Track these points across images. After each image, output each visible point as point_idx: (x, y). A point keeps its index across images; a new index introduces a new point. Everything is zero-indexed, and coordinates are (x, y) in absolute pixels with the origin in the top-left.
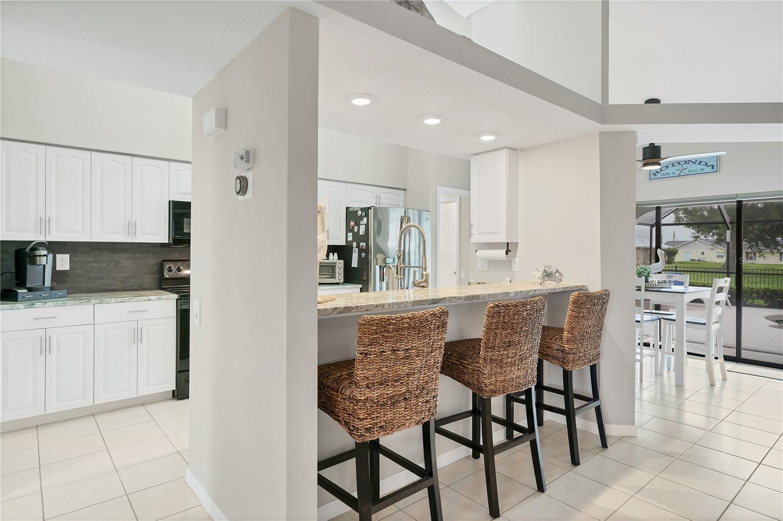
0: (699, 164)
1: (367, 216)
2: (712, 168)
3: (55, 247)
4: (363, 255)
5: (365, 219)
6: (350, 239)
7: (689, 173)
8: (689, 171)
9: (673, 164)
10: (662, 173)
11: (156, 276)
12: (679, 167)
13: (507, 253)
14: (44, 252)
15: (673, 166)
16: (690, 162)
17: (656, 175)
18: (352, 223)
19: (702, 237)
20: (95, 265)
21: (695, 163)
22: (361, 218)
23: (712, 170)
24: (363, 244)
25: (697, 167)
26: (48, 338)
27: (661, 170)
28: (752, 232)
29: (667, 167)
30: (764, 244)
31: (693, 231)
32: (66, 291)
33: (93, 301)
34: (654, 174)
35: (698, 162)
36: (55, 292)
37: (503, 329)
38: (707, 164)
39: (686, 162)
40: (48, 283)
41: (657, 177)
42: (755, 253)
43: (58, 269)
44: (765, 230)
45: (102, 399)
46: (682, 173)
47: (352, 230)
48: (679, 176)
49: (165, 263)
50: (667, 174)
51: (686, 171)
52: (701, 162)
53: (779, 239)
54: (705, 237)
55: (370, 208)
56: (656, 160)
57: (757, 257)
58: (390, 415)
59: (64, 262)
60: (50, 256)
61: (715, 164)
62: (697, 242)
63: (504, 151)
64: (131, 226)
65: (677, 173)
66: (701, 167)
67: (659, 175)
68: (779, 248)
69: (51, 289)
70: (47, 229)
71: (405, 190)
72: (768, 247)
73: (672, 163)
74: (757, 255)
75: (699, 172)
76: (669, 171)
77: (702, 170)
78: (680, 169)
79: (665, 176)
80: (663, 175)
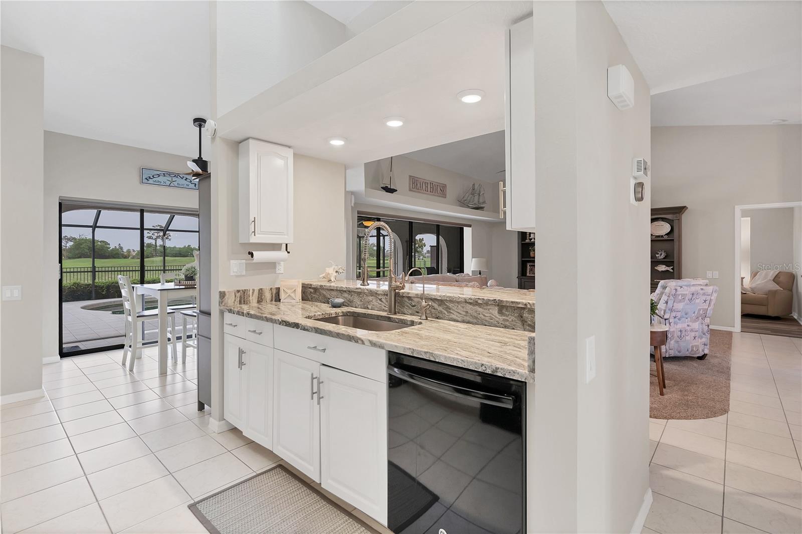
0: (186, 180)
2: (195, 186)
7: (178, 186)
8: (177, 184)
10: (154, 179)
12: (169, 178)
15: (165, 175)
16: (178, 176)
17: (148, 180)
21: (182, 179)
23: (194, 188)
25: (184, 182)
27: (153, 177)
29: (159, 175)
34: (146, 179)
35: (184, 178)
38: (191, 181)
39: (175, 175)
41: (149, 182)
46: (172, 185)
48: (169, 186)
50: (158, 182)
51: (175, 183)
52: (187, 178)
61: (197, 183)
65: (168, 183)
66: (187, 183)
67: (151, 181)
73: (164, 172)
75: (185, 186)
76: (161, 179)
77: (188, 185)
78: (171, 180)
79: (157, 183)
80: (154, 181)
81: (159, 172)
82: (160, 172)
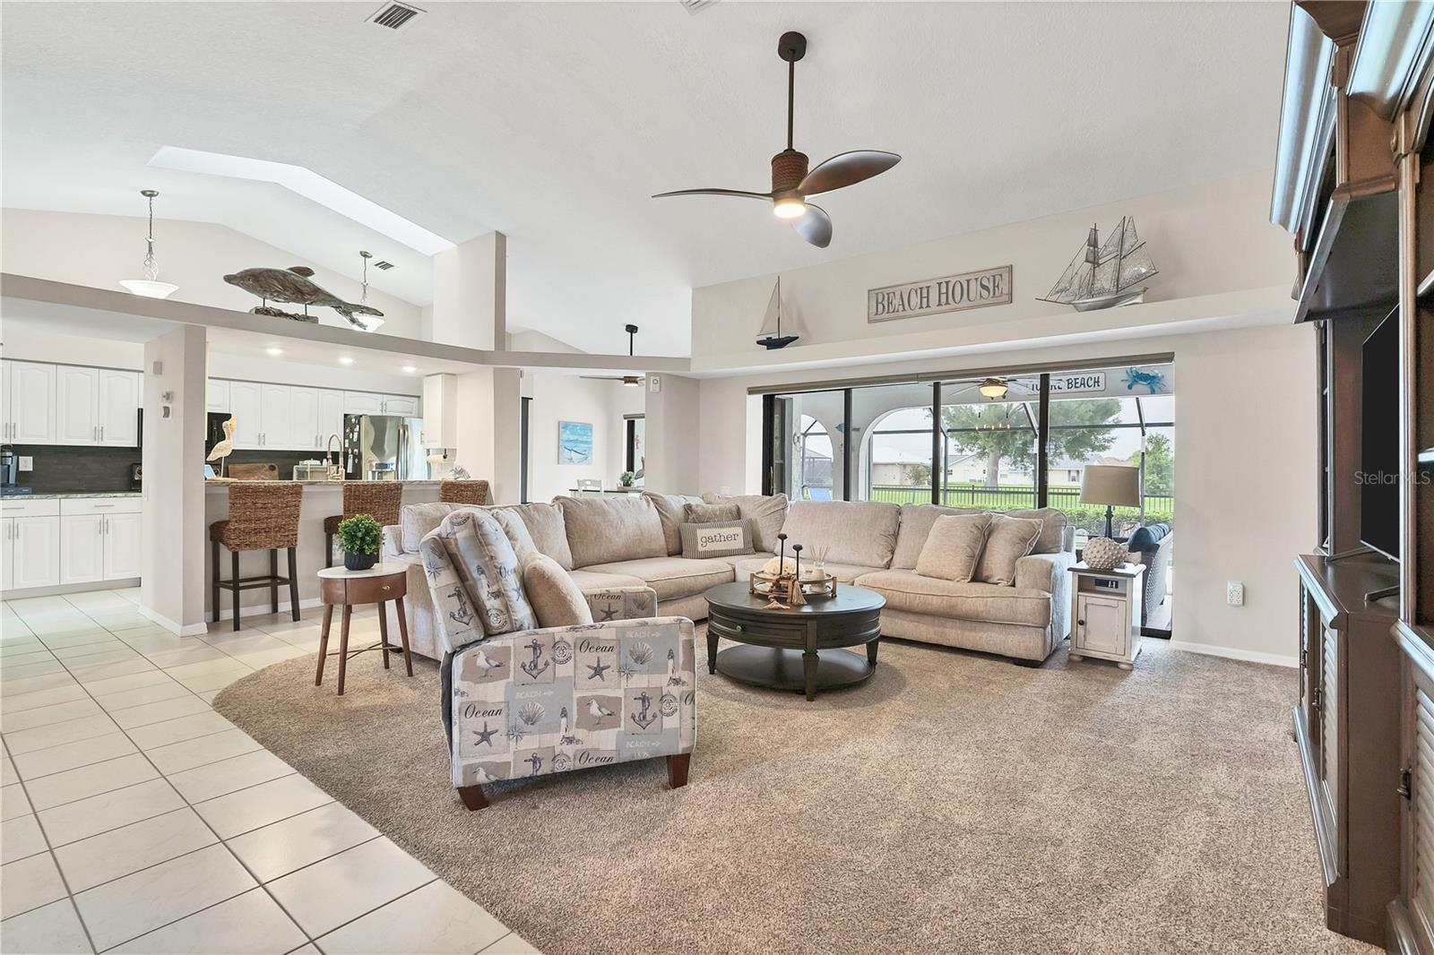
1: (359, 423)
3: (20, 450)
4: (356, 461)
5: (358, 426)
6: (347, 445)
11: (126, 478)
13: (445, 457)
14: (10, 454)
18: (348, 431)
20: (60, 467)
22: (355, 425)
24: (356, 450)
26: (15, 525)
32: (31, 489)
33: (59, 496)
36: (20, 489)
37: (355, 499)
40: (12, 480)
43: (20, 470)
45: (68, 579)
47: (348, 438)
49: (135, 466)
55: (361, 416)
58: (253, 539)
59: (27, 464)
60: (15, 457)
63: (440, 376)
64: (98, 431)
69: (16, 486)
70: (13, 433)
71: (419, 397)
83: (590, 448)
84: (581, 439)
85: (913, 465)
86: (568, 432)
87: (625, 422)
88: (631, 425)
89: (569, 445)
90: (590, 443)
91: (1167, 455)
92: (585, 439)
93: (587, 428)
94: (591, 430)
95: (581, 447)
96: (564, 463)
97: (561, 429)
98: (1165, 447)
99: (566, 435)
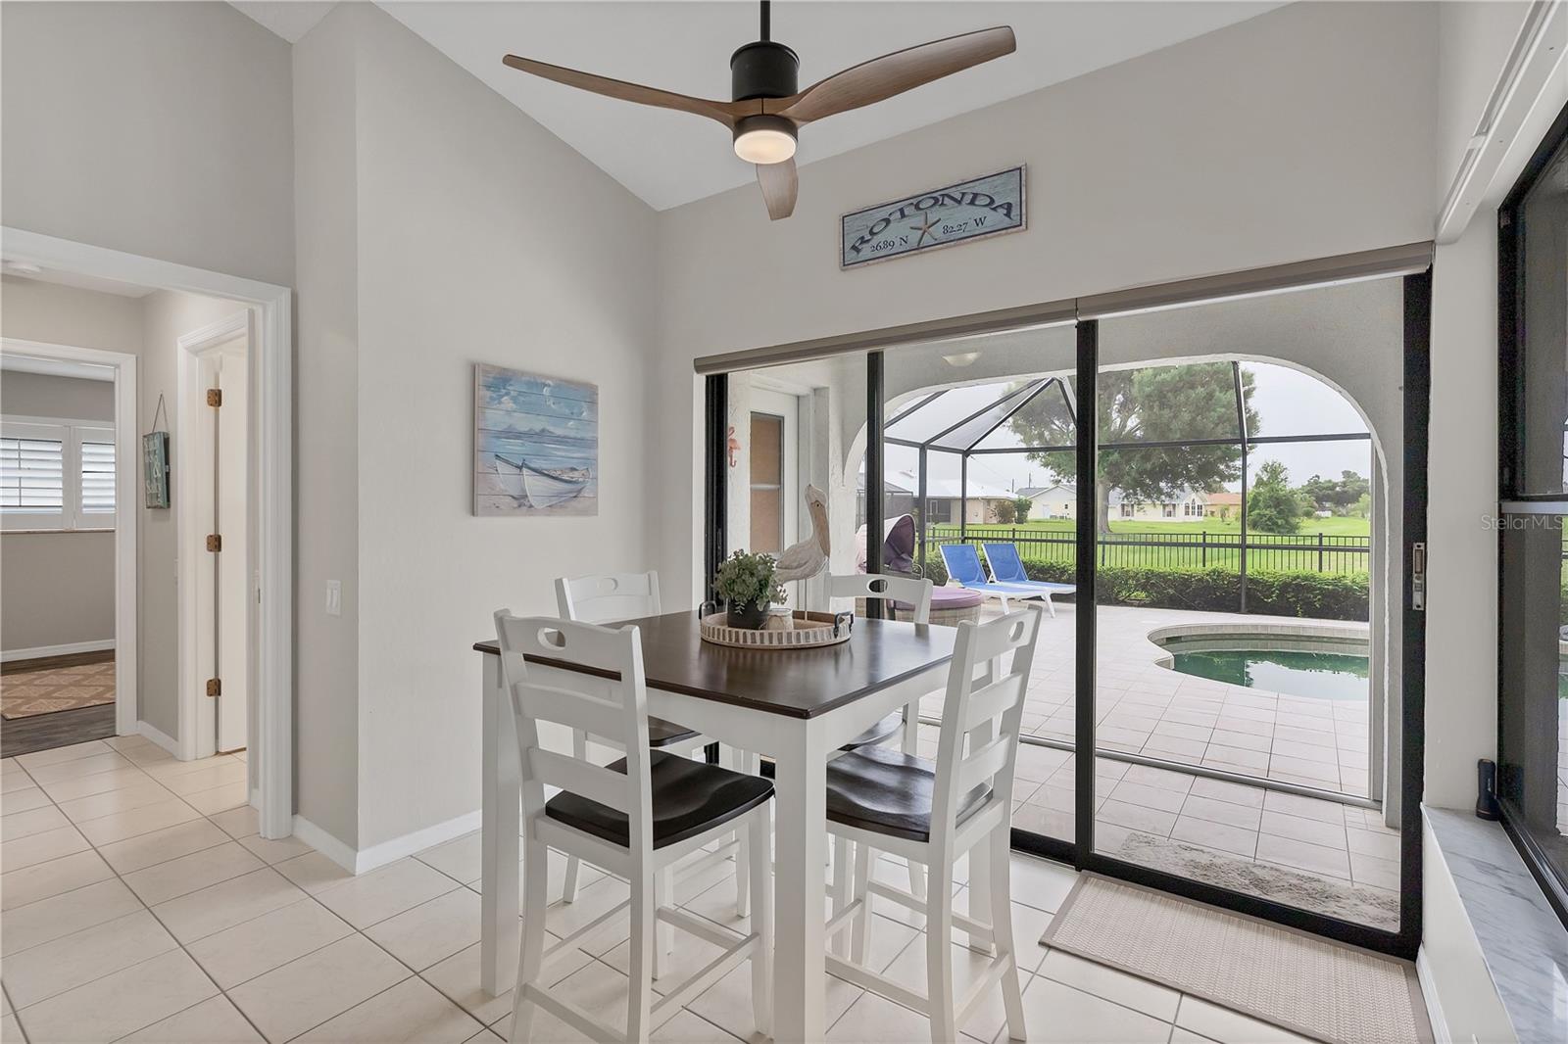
0: (972, 203)
2: (1008, 215)
7: (945, 238)
8: (946, 230)
9: (902, 211)
10: (875, 241)
12: (918, 220)
15: (903, 215)
16: (946, 200)
17: (858, 251)
19: (1064, 481)
21: (959, 202)
23: (1007, 222)
25: (966, 214)
27: (872, 233)
28: (1128, 474)
29: (887, 221)
30: (1143, 492)
31: (1053, 472)
34: (854, 247)
35: (968, 198)
38: (992, 201)
39: (936, 200)
41: (860, 257)
42: (1132, 505)
44: (1145, 472)
46: (927, 240)
48: (918, 248)
50: (887, 244)
51: (937, 231)
52: (975, 196)
53: (1162, 484)
54: (1068, 481)
56: (770, 106)
57: (1135, 512)
61: (1013, 199)
62: (1059, 489)
65: (916, 238)
66: (978, 212)
67: (866, 251)
68: (1163, 497)
72: (1149, 496)
73: (900, 205)
74: (1136, 507)
75: (972, 229)
76: (893, 233)
77: (979, 222)
78: (921, 224)
79: (882, 253)
80: (877, 248)
81: (884, 213)
82: (890, 209)
83: (591, 463)
84: (559, 431)
85: (998, 500)
86: (507, 403)
87: (699, 382)
88: (717, 390)
89: (514, 447)
90: (592, 444)
91: (1285, 486)
92: (570, 429)
93: (580, 395)
94: (593, 403)
95: (559, 457)
96: (496, 510)
97: (482, 392)
98: (1282, 476)
99: (501, 414)
